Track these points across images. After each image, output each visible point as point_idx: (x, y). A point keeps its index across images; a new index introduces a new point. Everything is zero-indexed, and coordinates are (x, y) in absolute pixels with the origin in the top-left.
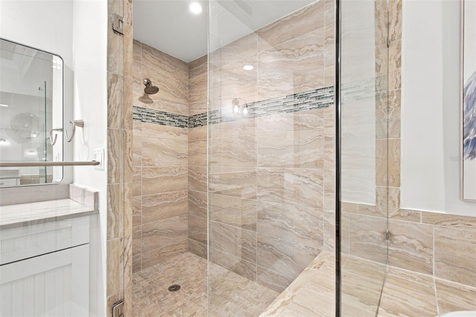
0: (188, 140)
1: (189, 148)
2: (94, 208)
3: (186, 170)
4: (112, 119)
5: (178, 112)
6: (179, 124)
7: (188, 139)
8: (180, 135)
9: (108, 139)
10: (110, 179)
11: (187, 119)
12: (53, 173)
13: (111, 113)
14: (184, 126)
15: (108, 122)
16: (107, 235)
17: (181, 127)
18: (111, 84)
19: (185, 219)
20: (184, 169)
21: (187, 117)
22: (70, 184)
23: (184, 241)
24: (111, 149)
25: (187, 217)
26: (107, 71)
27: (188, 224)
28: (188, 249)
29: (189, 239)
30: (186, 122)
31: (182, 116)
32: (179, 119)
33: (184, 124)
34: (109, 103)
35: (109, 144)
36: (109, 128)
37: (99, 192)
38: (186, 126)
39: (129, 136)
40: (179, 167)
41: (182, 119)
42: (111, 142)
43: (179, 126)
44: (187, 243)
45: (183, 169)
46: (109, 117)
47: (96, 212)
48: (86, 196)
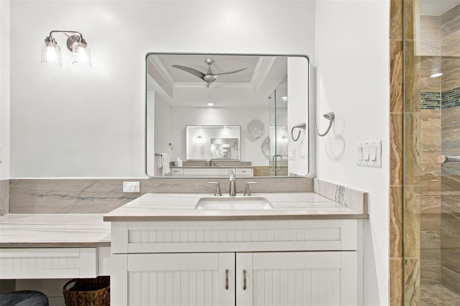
0: (442, 126)
1: (443, 138)
2: (364, 212)
3: (438, 168)
4: (395, 102)
5: (425, 88)
6: (426, 104)
7: (440, 124)
8: (427, 120)
9: (390, 128)
10: (393, 179)
11: (440, 97)
12: (288, 165)
13: (395, 93)
14: (434, 106)
15: (391, 105)
16: (390, 251)
17: (430, 109)
18: (395, 55)
19: (435, 238)
20: (435, 167)
21: (440, 93)
22: (314, 178)
23: (434, 267)
24: (394, 140)
25: (440, 236)
26: (389, 40)
27: (441, 244)
28: (440, 281)
29: (442, 266)
30: (437, 101)
31: (430, 93)
32: (426, 98)
33: (435, 104)
34: (393, 80)
35: (392, 133)
36: (392, 113)
37: (368, 193)
38: (437, 107)
39: (416, 121)
40: (426, 164)
41: (430, 97)
42: (394, 131)
43: (426, 109)
44: (439, 273)
45: (432, 167)
46: (392, 100)
47: (366, 216)
48: (345, 195)
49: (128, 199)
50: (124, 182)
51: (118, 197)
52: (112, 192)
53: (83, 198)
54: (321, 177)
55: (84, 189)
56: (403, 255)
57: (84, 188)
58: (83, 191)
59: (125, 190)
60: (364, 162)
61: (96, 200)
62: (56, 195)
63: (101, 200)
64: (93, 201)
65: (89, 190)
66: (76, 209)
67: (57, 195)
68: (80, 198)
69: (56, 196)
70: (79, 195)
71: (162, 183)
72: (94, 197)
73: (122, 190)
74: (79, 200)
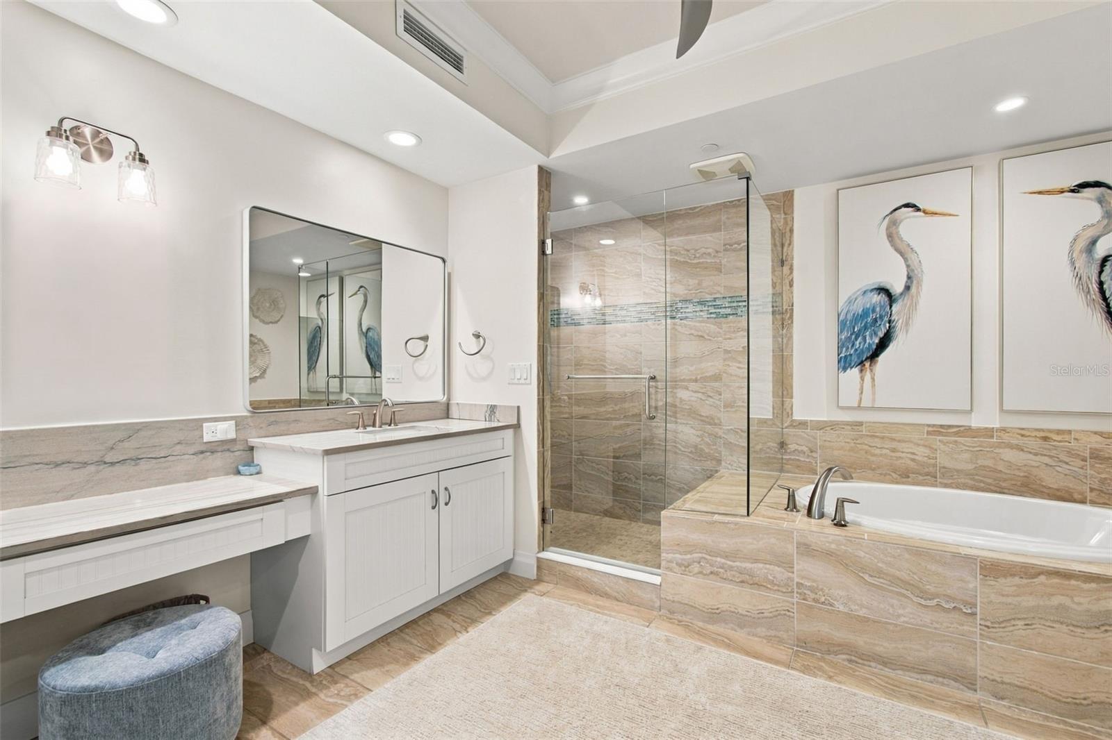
2: (517, 422)
9: (538, 355)
10: (539, 392)
15: (538, 338)
16: (538, 444)
22: (450, 401)
24: (539, 364)
36: (539, 344)
42: (540, 357)
47: (517, 427)
48: (497, 413)
49: (212, 452)
50: (204, 425)
51: (192, 451)
52: (179, 443)
53: (111, 463)
54: (458, 398)
55: (114, 444)
56: (543, 447)
57: (114, 442)
58: (112, 448)
59: (207, 437)
60: (516, 381)
61: (142, 462)
62: (37, 464)
63: (154, 461)
64: (136, 465)
65: (126, 444)
66: (92, 487)
67: (41, 463)
68: (105, 463)
69: (37, 467)
70: (102, 457)
71: (273, 420)
72: (140, 457)
73: (202, 437)
74: (102, 467)
